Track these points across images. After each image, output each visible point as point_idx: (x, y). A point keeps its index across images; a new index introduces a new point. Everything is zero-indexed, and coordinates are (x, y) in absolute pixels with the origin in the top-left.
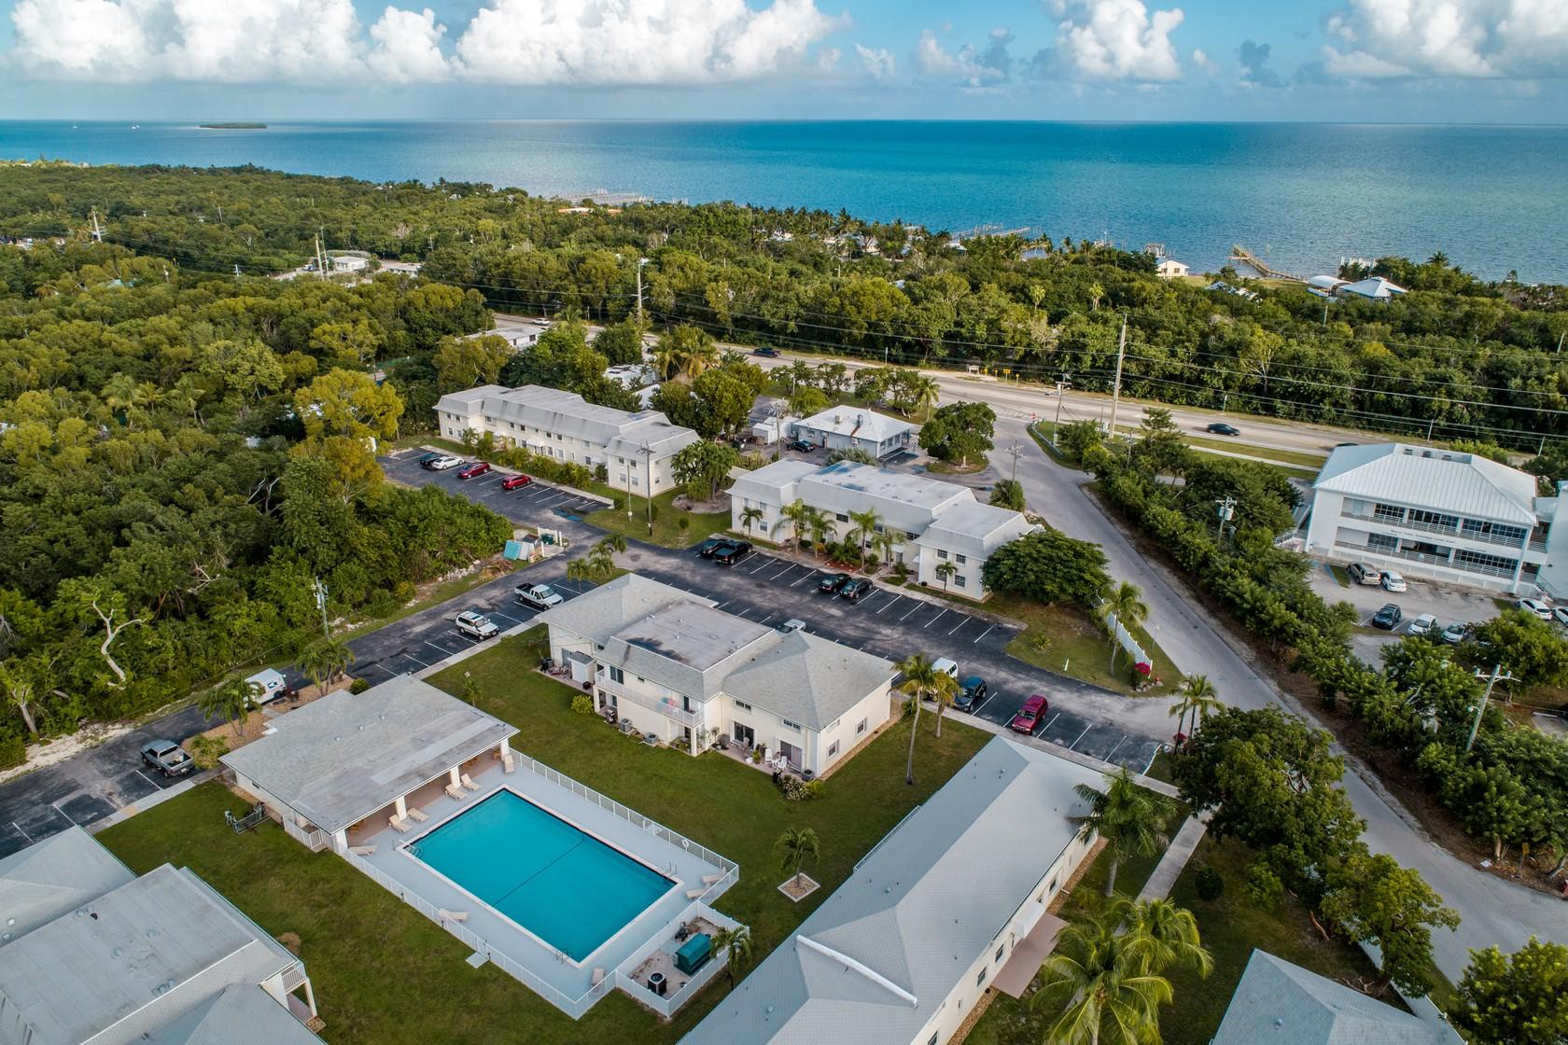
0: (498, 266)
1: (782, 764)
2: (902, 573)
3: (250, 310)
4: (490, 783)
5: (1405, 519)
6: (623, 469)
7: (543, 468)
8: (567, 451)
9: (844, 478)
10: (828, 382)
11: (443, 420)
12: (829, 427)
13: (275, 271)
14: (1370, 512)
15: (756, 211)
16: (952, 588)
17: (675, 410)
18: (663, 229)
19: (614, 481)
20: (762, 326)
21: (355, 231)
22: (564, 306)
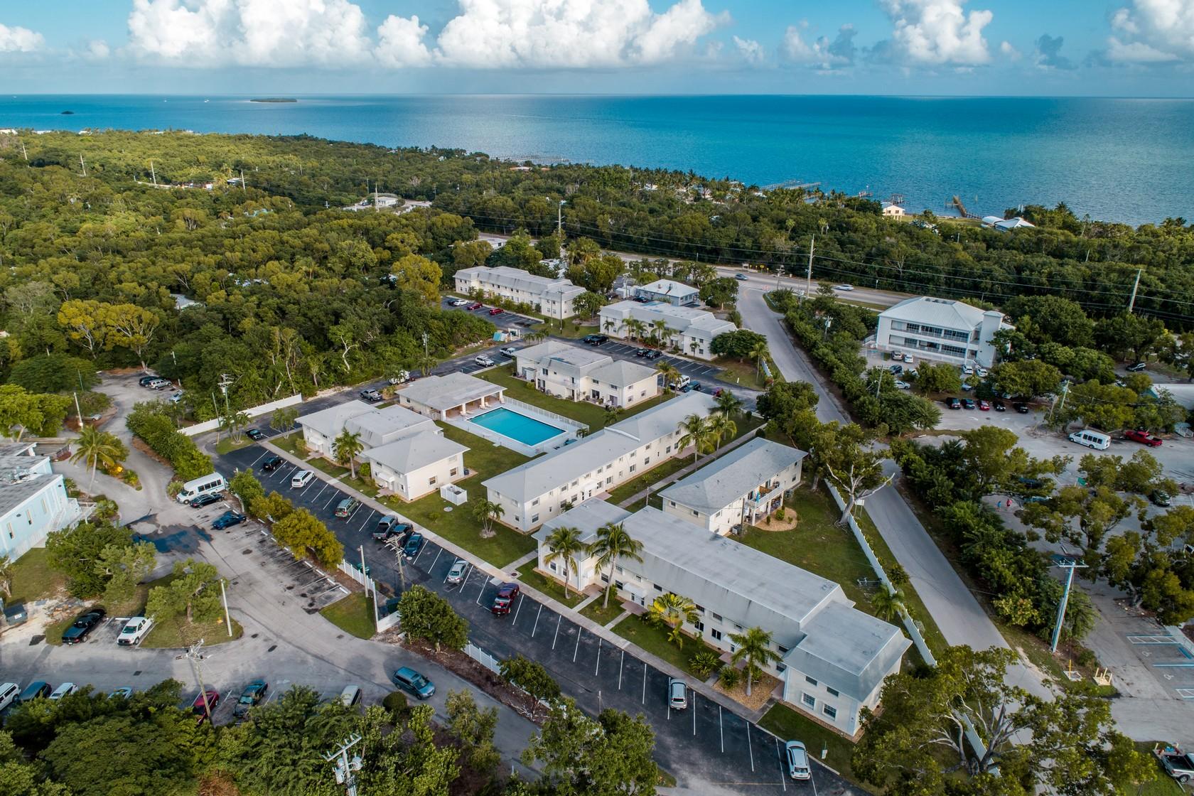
0: (478, 204)
1: (610, 404)
2: (677, 350)
3: (351, 226)
4: (495, 406)
5: (920, 331)
6: (549, 306)
7: (509, 305)
8: (521, 298)
9: (654, 308)
10: (659, 269)
11: (458, 283)
12: (655, 290)
13: (343, 205)
14: (905, 327)
15: (635, 170)
16: (697, 355)
17: (575, 279)
18: (576, 182)
19: (544, 312)
20: (629, 239)
21: (386, 182)
22: (516, 228)
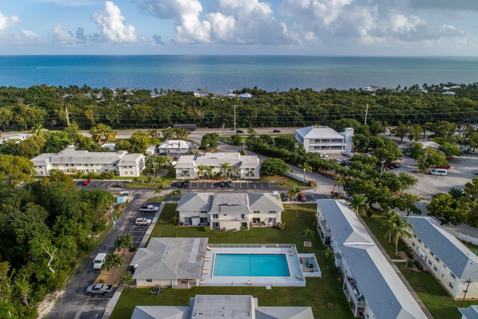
1: (271, 224)
2: (234, 178)
5: (321, 142)
6: (126, 170)
7: (93, 176)
8: (96, 169)
12: (170, 147)
14: (314, 141)
16: (251, 178)
19: (122, 174)
